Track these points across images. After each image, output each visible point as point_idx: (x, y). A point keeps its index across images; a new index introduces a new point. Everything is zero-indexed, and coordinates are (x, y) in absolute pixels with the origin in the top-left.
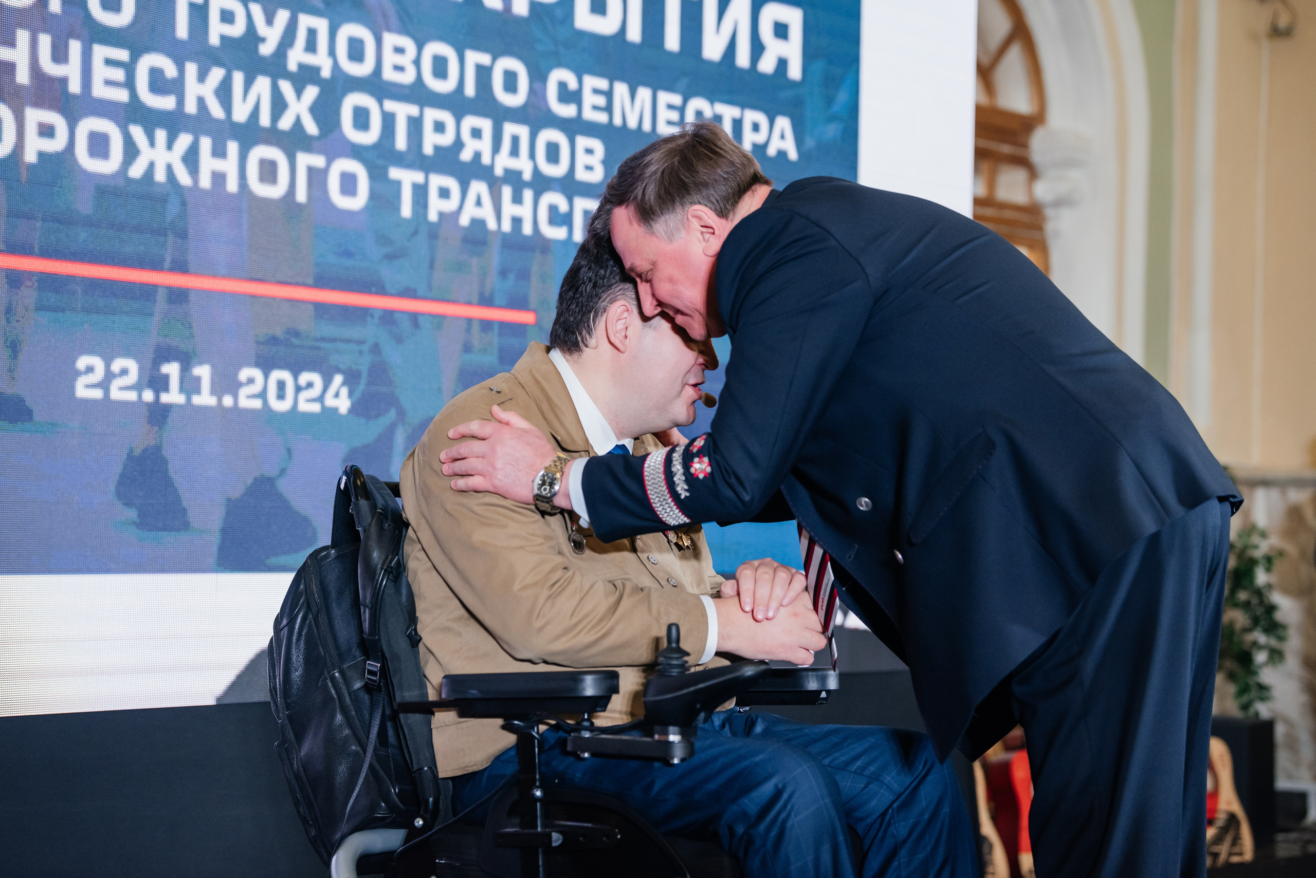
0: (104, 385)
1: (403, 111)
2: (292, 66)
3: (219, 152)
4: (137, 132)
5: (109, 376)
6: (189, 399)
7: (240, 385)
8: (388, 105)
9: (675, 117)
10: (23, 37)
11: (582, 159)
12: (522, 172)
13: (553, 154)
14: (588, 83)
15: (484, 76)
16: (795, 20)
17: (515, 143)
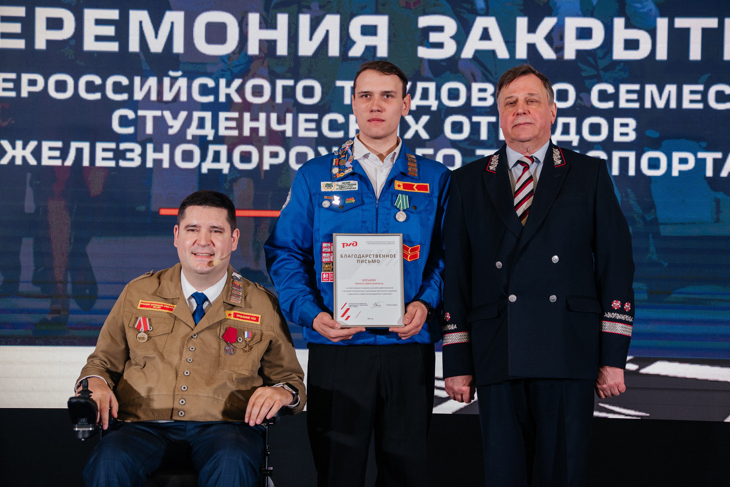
1: (484, 121)
4: (322, 149)
8: (475, 119)
9: (698, 97)
10: (262, 116)
11: (617, 130)
12: (571, 142)
13: (595, 129)
14: (623, 88)
17: (566, 127)
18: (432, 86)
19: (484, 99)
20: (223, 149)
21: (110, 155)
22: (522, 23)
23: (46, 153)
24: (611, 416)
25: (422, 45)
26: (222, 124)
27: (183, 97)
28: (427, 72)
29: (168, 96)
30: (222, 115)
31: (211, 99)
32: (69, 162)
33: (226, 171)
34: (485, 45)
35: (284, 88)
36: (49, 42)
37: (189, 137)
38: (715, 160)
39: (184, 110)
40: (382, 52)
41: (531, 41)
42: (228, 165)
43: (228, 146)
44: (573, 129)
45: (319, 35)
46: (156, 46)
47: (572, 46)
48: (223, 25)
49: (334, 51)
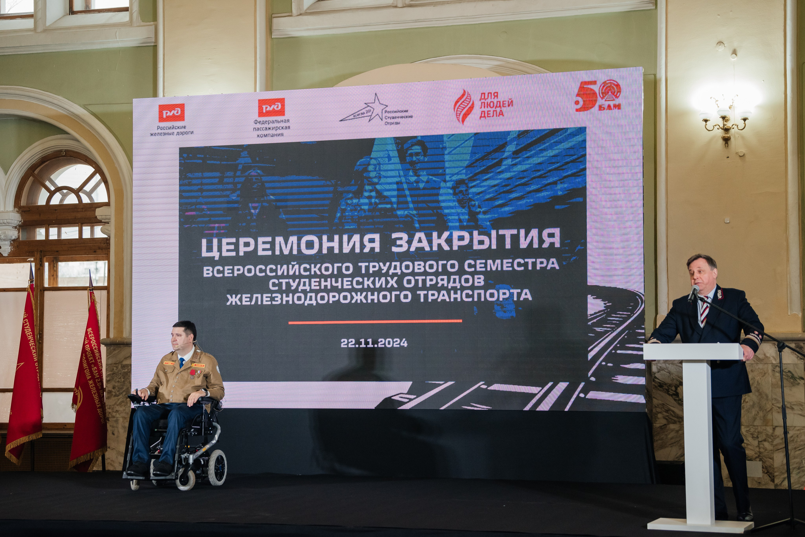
0: (347, 344)
1: (420, 278)
2: (390, 274)
3: (373, 294)
4: (354, 294)
5: (348, 343)
6: (366, 346)
7: (379, 342)
8: (416, 278)
9: (510, 265)
10: (329, 280)
11: (476, 281)
12: (457, 287)
13: (467, 281)
14: (478, 262)
15: (444, 266)
16: (557, 231)
17: (455, 280)
18: (398, 264)
19: (420, 269)
20: (313, 295)
21: (269, 299)
22: (435, 234)
23: (244, 299)
24: (476, 409)
25: (394, 246)
26: (313, 284)
27: (297, 273)
28: (396, 258)
29: (291, 273)
30: (313, 280)
31: (308, 273)
32: (253, 303)
33: (315, 304)
34: (420, 245)
35: (338, 267)
36: (245, 252)
37: (300, 290)
38: (517, 293)
39: (297, 279)
40: (377, 250)
41: (439, 243)
42: (315, 302)
43: (315, 293)
44: (457, 281)
45: (351, 244)
46: (286, 252)
47: (456, 244)
48: (313, 241)
49: (357, 250)
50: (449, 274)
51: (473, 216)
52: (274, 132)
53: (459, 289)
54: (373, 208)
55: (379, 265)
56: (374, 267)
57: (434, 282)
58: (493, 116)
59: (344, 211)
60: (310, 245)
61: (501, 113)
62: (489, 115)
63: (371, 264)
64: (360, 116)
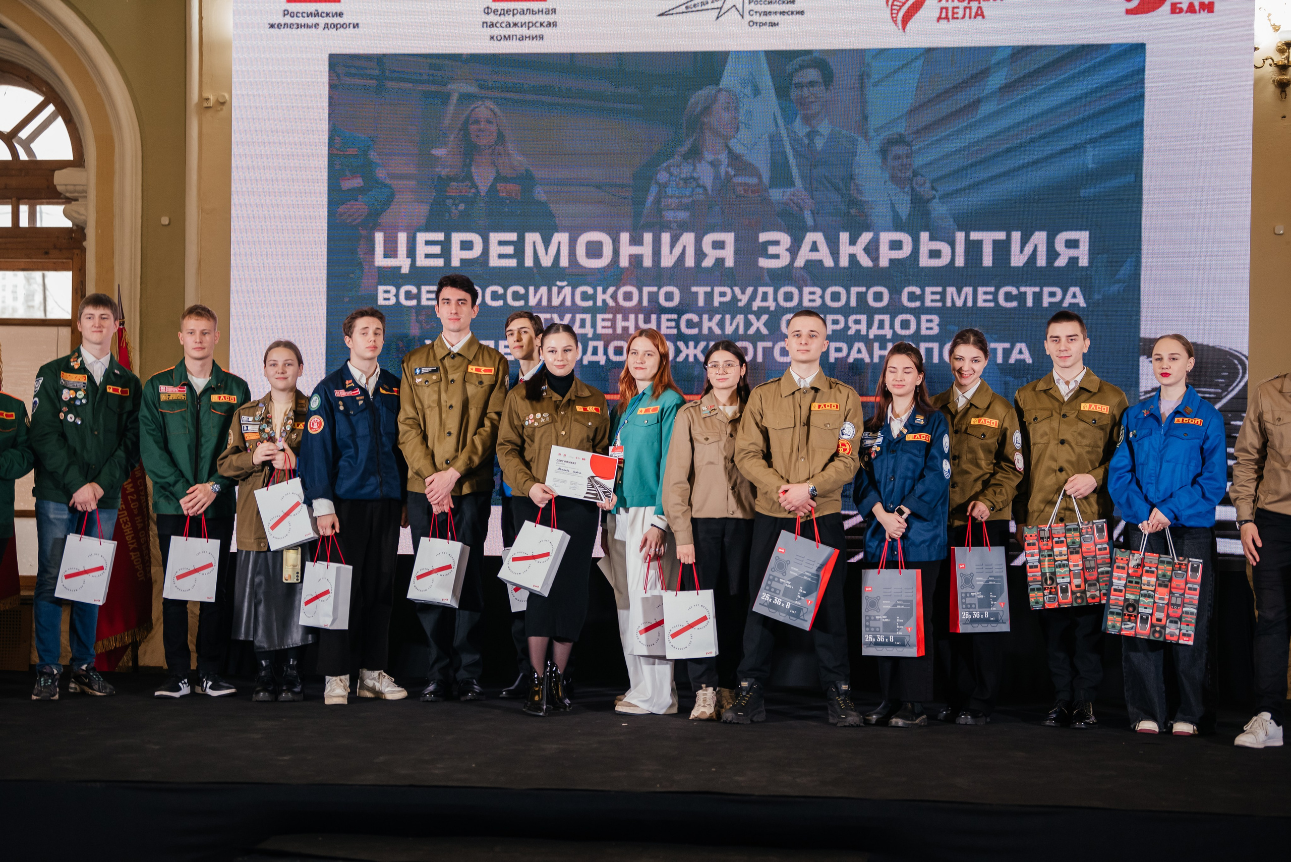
2: (755, 308)
4: (681, 344)
9: (990, 297)
10: (632, 317)
11: (924, 325)
12: (885, 336)
13: (905, 325)
14: (929, 290)
15: (861, 297)
16: (1083, 237)
17: (881, 323)
18: (770, 290)
19: (814, 301)
20: (600, 345)
26: (600, 324)
27: (568, 303)
28: (767, 278)
29: (556, 302)
30: (600, 317)
31: (590, 303)
33: (603, 362)
34: (814, 256)
35: (649, 293)
36: (462, 261)
38: (1004, 350)
39: (569, 313)
40: (730, 263)
41: (852, 252)
42: (604, 358)
43: (605, 342)
44: (887, 324)
45: (678, 250)
46: (546, 261)
47: (886, 256)
48: (600, 244)
49: (690, 262)
50: (871, 313)
51: (920, 204)
52: (524, 31)
53: (889, 341)
54: (724, 185)
55: (733, 292)
56: (722, 294)
57: (841, 325)
58: (963, 17)
59: (663, 187)
60: (594, 250)
61: (980, 13)
62: (956, 16)
63: (717, 290)
64: (699, 8)
